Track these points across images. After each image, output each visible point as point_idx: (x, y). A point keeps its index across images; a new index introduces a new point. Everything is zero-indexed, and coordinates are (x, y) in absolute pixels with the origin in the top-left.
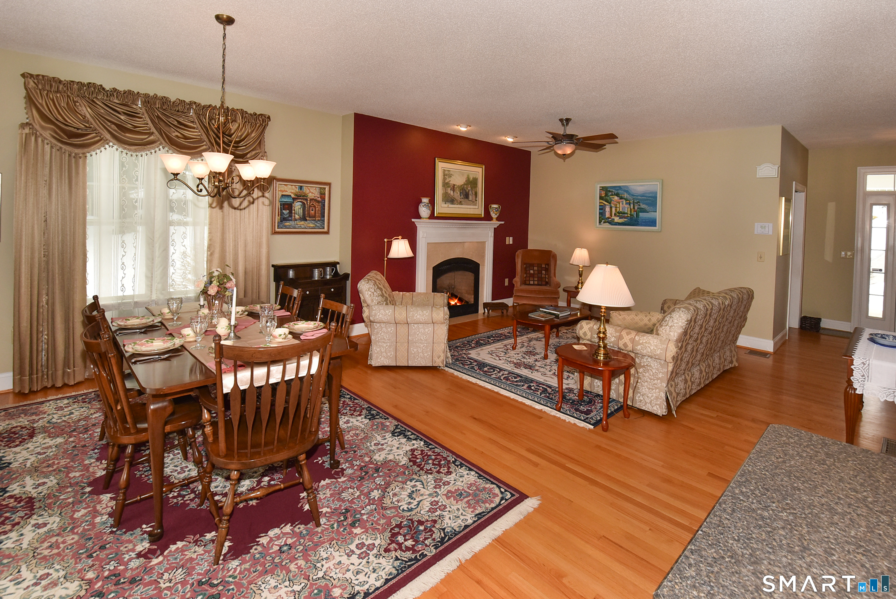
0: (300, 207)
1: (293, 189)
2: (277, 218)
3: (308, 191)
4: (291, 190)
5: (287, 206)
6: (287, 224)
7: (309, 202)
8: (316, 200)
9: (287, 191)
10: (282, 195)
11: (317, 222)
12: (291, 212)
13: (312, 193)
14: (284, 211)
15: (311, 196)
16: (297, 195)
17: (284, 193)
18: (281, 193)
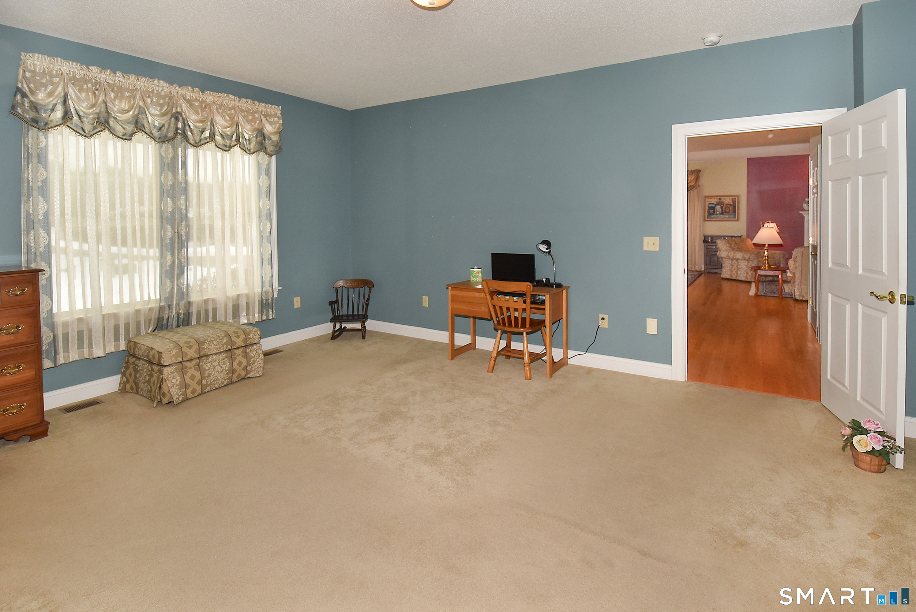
0: (720, 208)
2: (706, 214)
3: (724, 200)
4: (714, 201)
6: (712, 216)
7: (725, 206)
9: (711, 201)
10: (709, 204)
13: (727, 201)
14: (711, 211)
17: (710, 202)
18: (708, 203)
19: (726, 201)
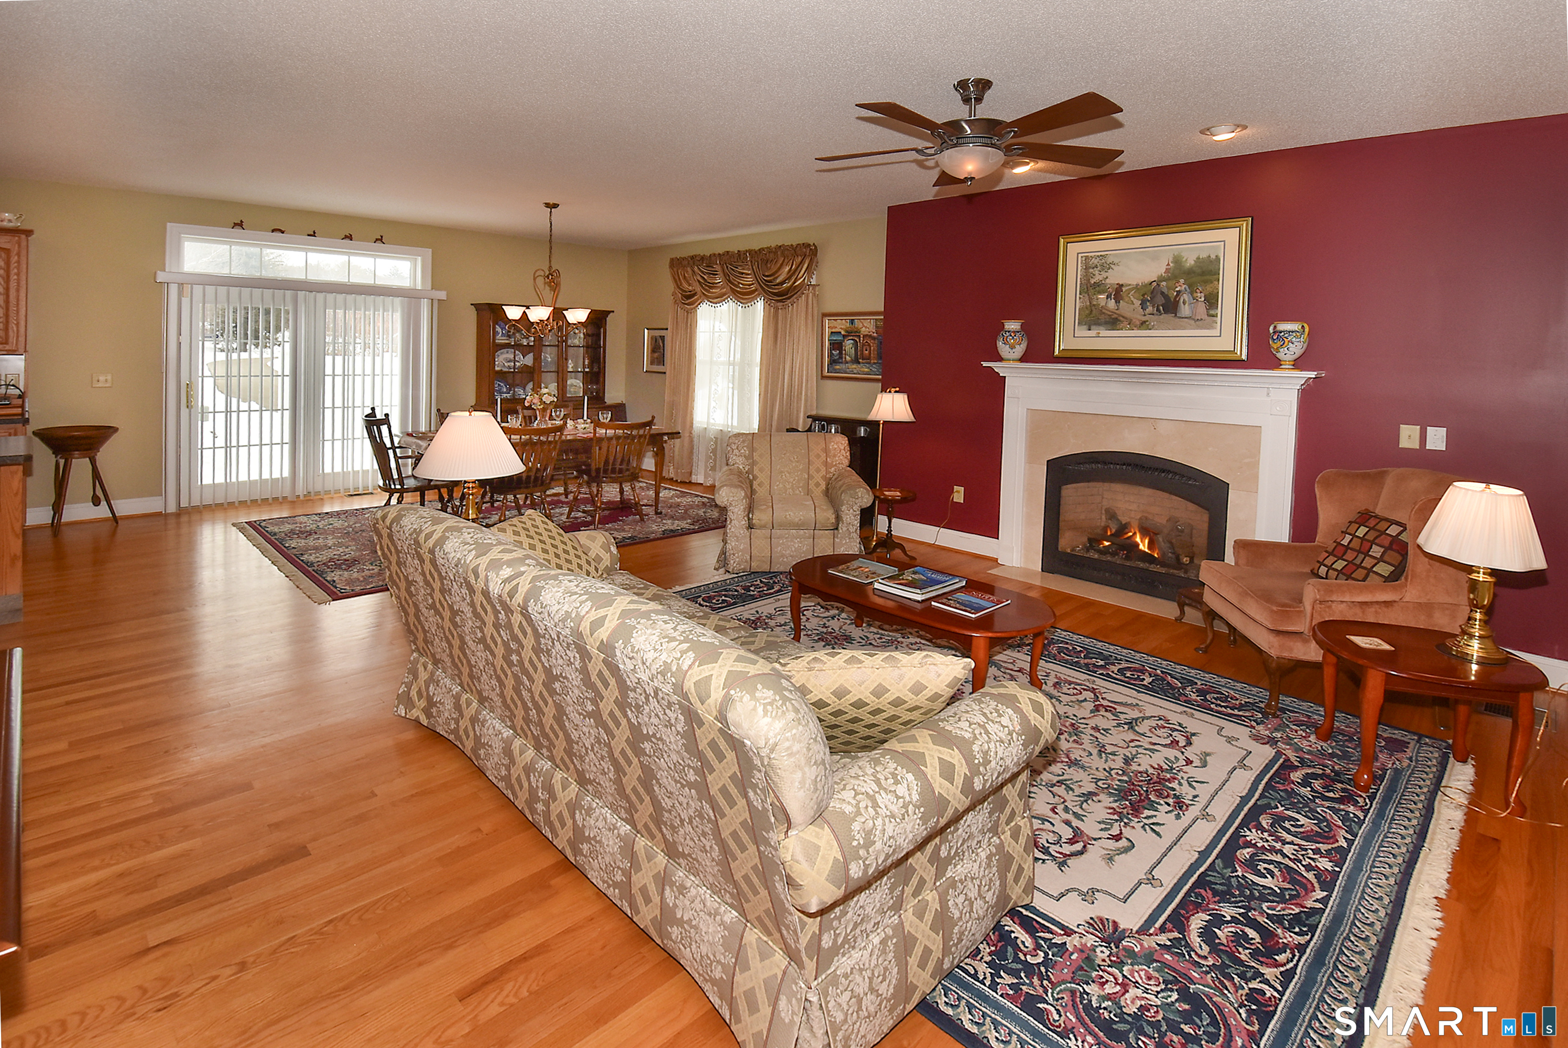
0: (851, 345)
1: (843, 324)
2: (826, 361)
3: (861, 325)
4: (841, 325)
5: (836, 346)
6: (836, 367)
7: (861, 339)
8: (870, 336)
9: (837, 328)
10: (832, 332)
11: (872, 366)
12: (841, 353)
13: (866, 327)
14: (834, 352)
15: (864, 331)
16: (847, 331)
17: (834, 330)
18: (830, 330)
19: (864, 326)
